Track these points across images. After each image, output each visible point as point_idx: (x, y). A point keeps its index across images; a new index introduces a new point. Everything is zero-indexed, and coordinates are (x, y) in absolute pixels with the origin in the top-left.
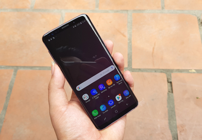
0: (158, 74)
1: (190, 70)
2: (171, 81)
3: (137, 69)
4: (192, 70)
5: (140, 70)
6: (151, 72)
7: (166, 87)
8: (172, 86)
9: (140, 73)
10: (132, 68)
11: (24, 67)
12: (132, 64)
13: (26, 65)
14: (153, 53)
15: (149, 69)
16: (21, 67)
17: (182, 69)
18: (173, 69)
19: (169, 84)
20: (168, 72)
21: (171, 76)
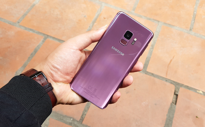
0: (168, 84)
1: (198, 90)
2: (177, 94)
3: (150, 73)
4: (200, 90)
5: (153, 74)
6: (162, 80)
7: (171, 98)
8: (177, 98)
9: (152, 77)
10: (146, 70)
11: (54, 38)
12: (147, 67)
13: (56, 37)
14: (169, 64)
15: (161, 77)
16: (51, 37)
17: (191, 87)
18: (183, 85)
19: (175, 96)
20: (177, 85)
21: (179, 90)
